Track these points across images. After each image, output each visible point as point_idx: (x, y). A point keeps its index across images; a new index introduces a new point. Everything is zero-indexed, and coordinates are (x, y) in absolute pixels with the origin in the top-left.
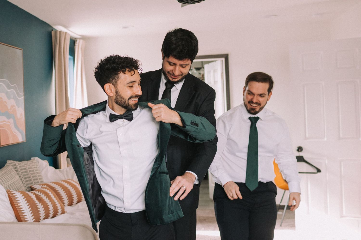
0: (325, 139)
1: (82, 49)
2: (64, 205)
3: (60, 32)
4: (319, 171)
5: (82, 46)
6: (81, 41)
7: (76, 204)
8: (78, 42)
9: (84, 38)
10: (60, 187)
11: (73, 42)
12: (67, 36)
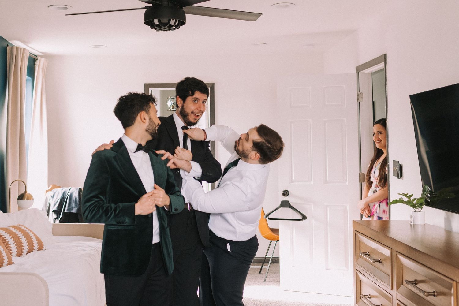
0: (312, 183)
1: (43, 68)
2: (12, 256)
3: (17, 48)
4: (304, 217)
5: (43, 65)
6: (43, 59)
7: (27, 254)
8: (38, 60)
9: (46, 56)
10: (8, 234)
11: (33, 61)
12: (26, 52)
